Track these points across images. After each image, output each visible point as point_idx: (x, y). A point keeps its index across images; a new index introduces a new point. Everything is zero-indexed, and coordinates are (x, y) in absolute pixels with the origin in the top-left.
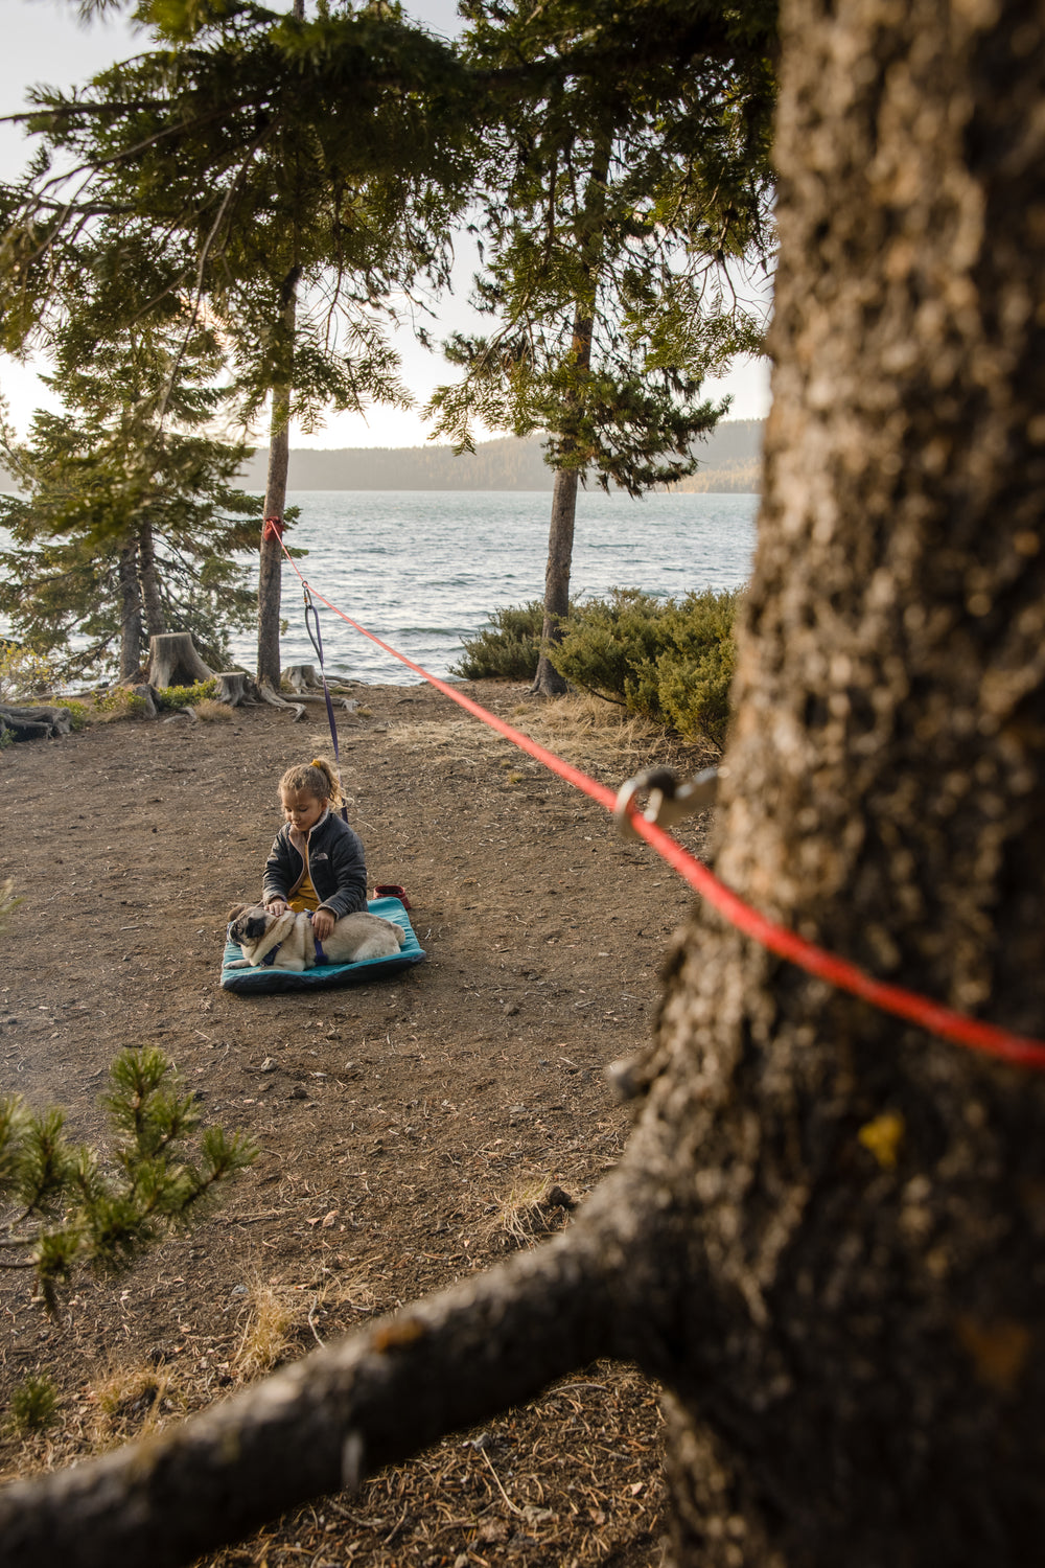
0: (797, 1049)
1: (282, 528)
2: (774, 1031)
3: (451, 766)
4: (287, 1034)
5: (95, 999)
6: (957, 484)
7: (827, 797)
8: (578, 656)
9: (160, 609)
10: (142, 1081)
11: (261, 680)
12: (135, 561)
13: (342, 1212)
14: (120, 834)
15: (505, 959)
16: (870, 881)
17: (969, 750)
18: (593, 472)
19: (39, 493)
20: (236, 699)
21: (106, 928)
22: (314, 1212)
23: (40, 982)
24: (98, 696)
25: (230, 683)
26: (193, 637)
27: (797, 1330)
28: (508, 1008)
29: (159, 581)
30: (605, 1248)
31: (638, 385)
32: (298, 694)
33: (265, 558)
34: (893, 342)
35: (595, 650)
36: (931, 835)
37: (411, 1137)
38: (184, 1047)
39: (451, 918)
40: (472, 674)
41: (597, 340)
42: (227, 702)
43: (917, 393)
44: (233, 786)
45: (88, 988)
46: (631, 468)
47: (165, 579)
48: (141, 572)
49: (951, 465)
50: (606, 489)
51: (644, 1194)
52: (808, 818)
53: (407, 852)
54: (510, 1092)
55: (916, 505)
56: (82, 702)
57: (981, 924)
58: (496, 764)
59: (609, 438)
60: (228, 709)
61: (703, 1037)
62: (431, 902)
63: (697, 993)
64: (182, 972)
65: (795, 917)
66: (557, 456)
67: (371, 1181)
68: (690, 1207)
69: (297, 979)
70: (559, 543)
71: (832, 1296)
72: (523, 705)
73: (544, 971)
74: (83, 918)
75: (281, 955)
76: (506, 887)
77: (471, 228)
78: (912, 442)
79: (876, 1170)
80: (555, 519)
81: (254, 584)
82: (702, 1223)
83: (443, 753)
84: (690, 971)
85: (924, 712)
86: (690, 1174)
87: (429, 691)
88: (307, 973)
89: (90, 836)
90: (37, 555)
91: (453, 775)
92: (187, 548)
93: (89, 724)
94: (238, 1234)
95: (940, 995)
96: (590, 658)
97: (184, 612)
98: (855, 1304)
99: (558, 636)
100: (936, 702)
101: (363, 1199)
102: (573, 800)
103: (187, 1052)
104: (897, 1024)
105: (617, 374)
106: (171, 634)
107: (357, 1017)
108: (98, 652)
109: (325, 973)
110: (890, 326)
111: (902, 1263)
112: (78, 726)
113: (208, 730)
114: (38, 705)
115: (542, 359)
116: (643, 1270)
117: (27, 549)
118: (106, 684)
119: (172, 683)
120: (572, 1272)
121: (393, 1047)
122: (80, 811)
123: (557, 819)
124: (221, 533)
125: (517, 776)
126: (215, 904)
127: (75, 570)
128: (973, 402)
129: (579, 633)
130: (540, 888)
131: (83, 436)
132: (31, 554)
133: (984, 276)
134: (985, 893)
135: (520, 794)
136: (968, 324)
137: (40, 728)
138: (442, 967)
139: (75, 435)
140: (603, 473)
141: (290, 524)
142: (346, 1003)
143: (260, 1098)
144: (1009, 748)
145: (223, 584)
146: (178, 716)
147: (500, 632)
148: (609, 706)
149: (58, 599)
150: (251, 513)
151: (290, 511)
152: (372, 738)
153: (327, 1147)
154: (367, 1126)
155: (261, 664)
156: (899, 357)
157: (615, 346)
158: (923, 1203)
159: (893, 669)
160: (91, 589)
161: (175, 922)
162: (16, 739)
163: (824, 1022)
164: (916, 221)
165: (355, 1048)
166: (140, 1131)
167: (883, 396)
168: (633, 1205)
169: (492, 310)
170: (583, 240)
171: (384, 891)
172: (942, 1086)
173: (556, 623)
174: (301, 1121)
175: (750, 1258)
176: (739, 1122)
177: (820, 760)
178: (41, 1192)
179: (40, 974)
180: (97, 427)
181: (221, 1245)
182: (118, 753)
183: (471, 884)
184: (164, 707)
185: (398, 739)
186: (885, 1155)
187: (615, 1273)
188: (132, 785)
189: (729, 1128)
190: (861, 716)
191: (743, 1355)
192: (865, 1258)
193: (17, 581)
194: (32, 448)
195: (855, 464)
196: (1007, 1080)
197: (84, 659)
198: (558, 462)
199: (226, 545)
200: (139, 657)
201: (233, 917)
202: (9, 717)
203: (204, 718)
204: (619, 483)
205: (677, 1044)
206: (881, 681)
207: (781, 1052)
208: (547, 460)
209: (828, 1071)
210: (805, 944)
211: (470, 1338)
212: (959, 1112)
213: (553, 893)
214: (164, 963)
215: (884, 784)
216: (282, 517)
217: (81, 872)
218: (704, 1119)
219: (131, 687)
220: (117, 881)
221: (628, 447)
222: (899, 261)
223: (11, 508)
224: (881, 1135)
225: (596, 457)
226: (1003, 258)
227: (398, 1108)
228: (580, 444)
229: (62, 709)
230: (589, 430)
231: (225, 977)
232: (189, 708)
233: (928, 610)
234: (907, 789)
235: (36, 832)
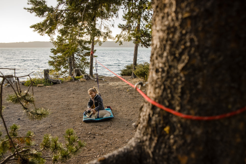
0: (156, 118)
1: (93, 53)
2: (153, 115)
3: (118, 89)
4: (93, 128)
5: (64, 123)
6: (174, 39)
7: (159, 83)
8: (138, 72)
9: (75, 65)
10: (70, 134)
11: (90, 75)
12: (72, 58)
13: (100, 155)
14: (68, 98)
15: (126, 118)
16: (165, 94)
17: (177, 75)
18: (140, 44)
19: (57, 48)
20: (86, 79)
21: (66, 112)
22: (96, 155)
23: (56, 120)
24: (66, 78)
25: (85, 76)
26: (80, 69)
27: (156, 158)
28: (126, 125)
29: (75, 61)
30: (131, 148)
31: (147, 31)
32: (96, 78)
33: (91, 57)
34: (166, 21)
35: (141, 71)
36: (172, 87)
37: (111, 144)
38: (77, 130)
39: (118, 111)
40: (122, 75)
41: (141, 24)
42: (85, 79)
43: (169, 28)
44: (85, 91)
45: (63, 121)
46: (146, 44)
47: (76, 60)
48: (72, 59)
49: (173, 37)
50: (142, 47)
51: (136, 140)
52: (157, 86)
53: (111, 101)
54: (126, 138)
55: (169, 42)
56: (63, 79)
57: (179, 99)
58: (125, 88)
59: (143, 39)
60: (85, 80)
61: (144, 118)
62: (115, 109)
63: (144, 112)
64: (77, 119)
65: (155, 99)
66: (135, 42)
67: (105, 150)
68: (142, 142)
69: (94, 120)
70: (135, 55)
71: (161, 153)
72: (130, 80)
73: (132, 119)
74: (62, 111)
75: (92, 116)
76: (126, 107)
77: (122, 8)
78: (168, 34)
79: (166, 134)
80: (135, 51)
81: (89, 61)
82: (144, 144)
83: (117, 87)
84: (143, 109)
85: (171, 70)
86: (143, 137)
87: (115, 77)
88: (96, 119)
89: (64, 99)
90: (57, 57)
91: (119, 90)
92: (79, 56)
93: (64, 82)
94: (84, 158)
95: (174, 109)
96: (140, 72)
97: (78, 65)
98: (164, 154)
99: (135, 69)
100: (172, 69)
101: (103, 153)
102: (137, 94)
103: (77, 131)
104: (169, 113)
105: (144, 30)
106: (77, 69)
107: (103, 126)
108: (66, 71)
109: (98, 119)
110: (165, 19)
111: (170, 148)
112: (62, 82)
113: (82, 83)
114: (56, 79)
115: (133, 28)
116: (136, 150)
117: (55, 56)
118: (67, 76)
119: (77, 76)
120: (126, 151)
121: (108, 131)
122: (62, 95)
123: (134, 97)
124: (84, 53)
125: (128, 90)
126: (82, 109)
127: (63, 59)
128: (175, 28)
129: (138, 69)
130: (132, 107)
131: (64, 39)
132: (56, 57)
133: (176, 12)
134: (179, 95)
135: (129, 93)
136: (174, 18)
137: (57, 82)
138: (116, 119)
139: (63, 39)
140: (142, 44)
141: (95, 52)
142: (101, 124)
143: (88, 138)
144: (182, 75)
145: (85, 61)
146: (77, 81)
147: (126, 69)
148: (143, 80)
149: (60, 63)
150: (89, 50)
151: (95, 50)
152: (107, 84)
153: (98, 145)
154: (104, 142)
155: (90, 73)
156: (166, 23)
157: (144, 26)
158: (173, 139)
159: (167, 64)
160: (65, 62)
161: (76, 111)
162: (53, 84)
163: (159, 114)
164: (168, 5)
165: (103, 131)
166: (69, 141)
167: (165, 28)
168: (135, 142)
169: (125, 20)
170: (139, 10)
171: (108, 107)
172: (175, 122)
173: (135, 67)
174: (94, 141)
175: (150, 148)
176: (149, 129)
177: (158, 77)
178: (54, 149)
179: (56, 119)
180: (66, 38)
181: (82, 160)
182: (68, 86)
183: (121, 106)
184: (75, 79)
185: (110, 85)
186: (167, 132)
187: (132, 151)
188: (70, 91)
189: (147, 130)
190: (163, 71)
191: (149, 162)
192: (165, 147)
193: (54, 61)
194: (57, 41)
195: (162, 37)
196: (183, 121)
197: (64, 72)
198: (135, 43)
199: (85, 55)
200: (72, 72)
201: (85, 111)
202: (52, 81)
203: (81, 81)
204: (144, 46)
205: (141, 119)
206: (165, 66)
207: (154, 118)
208: (133, 43)
209: (160, 121)
210: (157, 103)
211: (111, 160)
212: (177, 125)
213: (134, 108)
214: (74, 118)
215: (166, 80)
216: (93, 51)
217: (62, 104)
218: (144, 129)
219: (71, 76)
220: (68, 105)
221: (146, 41)
222: (166, 10)
223: (53, 50)
224: (167, 129)
225: (141, 42)
226: (178, 10)
227: (109, 140)
228: (138, 40)
229: (60, 80)
230: (140, 38)
231: (83, 120)
232: (79, 80)
233: (171, 56)
234: (169, 81)
235: (56, 98)
